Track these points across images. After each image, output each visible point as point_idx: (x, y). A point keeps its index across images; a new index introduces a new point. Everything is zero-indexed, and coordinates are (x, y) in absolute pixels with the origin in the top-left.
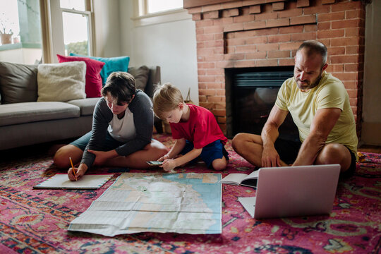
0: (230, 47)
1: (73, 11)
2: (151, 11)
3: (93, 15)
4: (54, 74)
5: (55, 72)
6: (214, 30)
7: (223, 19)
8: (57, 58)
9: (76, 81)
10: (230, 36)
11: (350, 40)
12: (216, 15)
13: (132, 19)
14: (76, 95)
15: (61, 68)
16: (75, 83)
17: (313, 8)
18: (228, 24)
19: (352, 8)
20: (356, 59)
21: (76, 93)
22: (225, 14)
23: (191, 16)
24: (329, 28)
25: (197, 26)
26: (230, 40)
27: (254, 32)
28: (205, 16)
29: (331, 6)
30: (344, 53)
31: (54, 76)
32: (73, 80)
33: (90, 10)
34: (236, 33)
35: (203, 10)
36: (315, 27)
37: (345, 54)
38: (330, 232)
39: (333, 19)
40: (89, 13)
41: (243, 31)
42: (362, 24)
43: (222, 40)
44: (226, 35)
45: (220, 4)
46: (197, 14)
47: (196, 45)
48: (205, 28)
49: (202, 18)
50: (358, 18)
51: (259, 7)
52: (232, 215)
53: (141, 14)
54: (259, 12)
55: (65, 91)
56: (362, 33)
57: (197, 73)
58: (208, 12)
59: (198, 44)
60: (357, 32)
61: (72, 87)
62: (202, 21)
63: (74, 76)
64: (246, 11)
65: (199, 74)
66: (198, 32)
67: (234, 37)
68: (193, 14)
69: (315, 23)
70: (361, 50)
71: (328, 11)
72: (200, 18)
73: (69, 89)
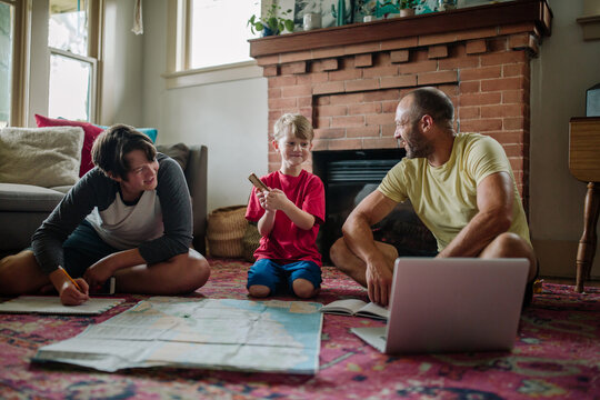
0: (322, 118)
1: (67, 55)
2: (195, 65)
3: (100, 65)
4: (28, 144)
5: (30, 140)
6: (297, 92)
7: (313, 75)
8: (35, 120)
9: (66, 157)
10: (322, 100)
11: (510, 108)
12: (302, 69)
13: (162, 76)
14: (63, 178)
15: (41, 135)
16: (64, 160)
17: (453, 60)
18: (320, 83)
19: (512, 60)
20: (520, 137)
21: (64, 175)
22: (317, 67)
23: (261, 69)
24: (477, 90)
25: (270, 85)
26: (322, 108)
27: (361, 96)
28: (284, 70)
29: (480, 58)
30: (500, 128)
31: (26, 147)
32: (60, 154)
33: (96, 57)
34: (332, 97)
35: (281, 60)
36: (456, 88)
37: (503, 130)
38: (520, 371)
39: (483, 76)
40: (94, 61)
41: (344, 93)
42: (526, 86)
43: (310, 107)
44: (316, 99)
45: (308, 50)
46: (270, 66)
47: (267, 115)
48: (282, 89)
49: (279, 73)
50: (521, 76)
51: (370, 57)
52: (344, 350)
53: (179, 68)
54: (370, 64)
55: (45, 170)
56: (526, 99)
57: (267, 159)
58: (288, 64)
59: (270, 113)
60: (520, 96)
61: (57, 165)
62: (277, 78)
63: (63, 149)
64: (349, 63)
65: (270, 160)
66: (271, 95)
67: (329, 103)
68: (265, 67)
69: (456, 83)
70: (526, 125)
71: (476, 65)
72: (275, 73)
73: (52, 168)
